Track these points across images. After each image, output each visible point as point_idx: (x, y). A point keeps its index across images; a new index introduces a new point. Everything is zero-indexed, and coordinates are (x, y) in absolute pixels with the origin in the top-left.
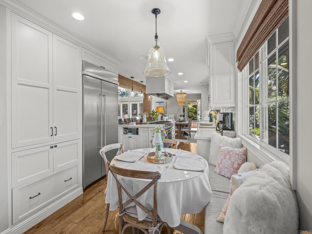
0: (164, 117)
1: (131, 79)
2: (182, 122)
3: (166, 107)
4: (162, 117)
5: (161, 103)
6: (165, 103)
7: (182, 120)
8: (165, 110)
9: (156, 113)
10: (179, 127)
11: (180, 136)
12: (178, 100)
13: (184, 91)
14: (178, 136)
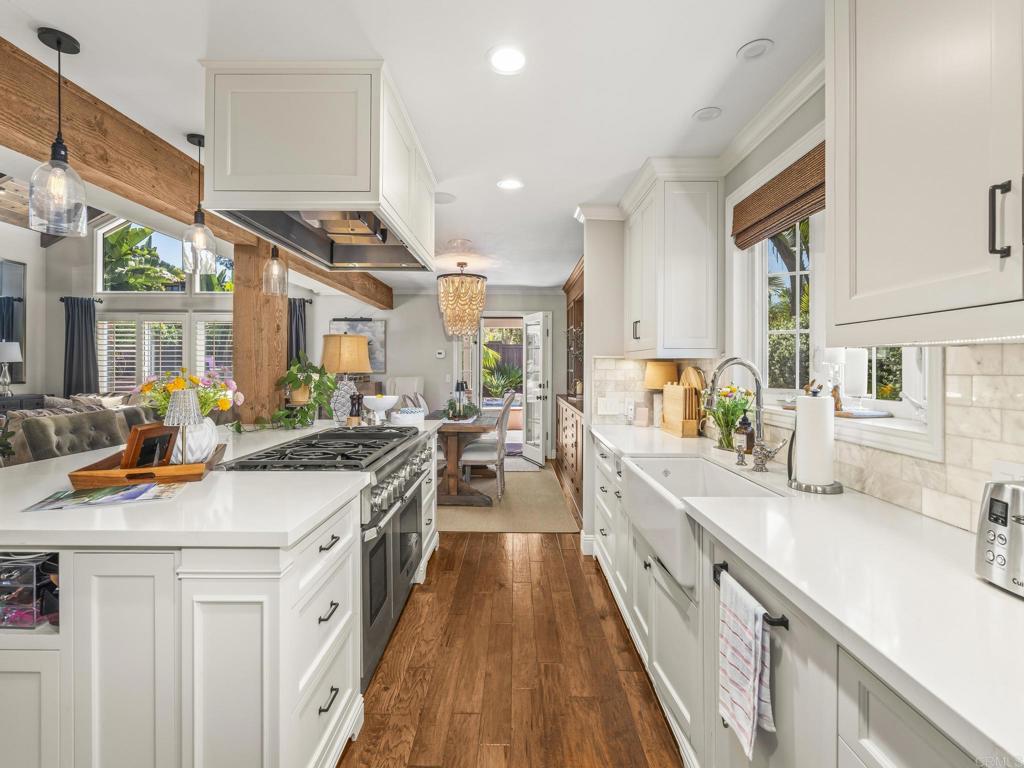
0: (369, 400)
1: (47, 56)
2: (465, 417)
3: (384, 344)
4: (356, 401)
5: (360, 325)
6: (379, 327)
7: (465, 407)
8: (380, 356)
9: (321, 371)
10: (453, 442)
11: (459, 491)
12: (447, 306)
13: (474, 264)
14: (449, 493)
